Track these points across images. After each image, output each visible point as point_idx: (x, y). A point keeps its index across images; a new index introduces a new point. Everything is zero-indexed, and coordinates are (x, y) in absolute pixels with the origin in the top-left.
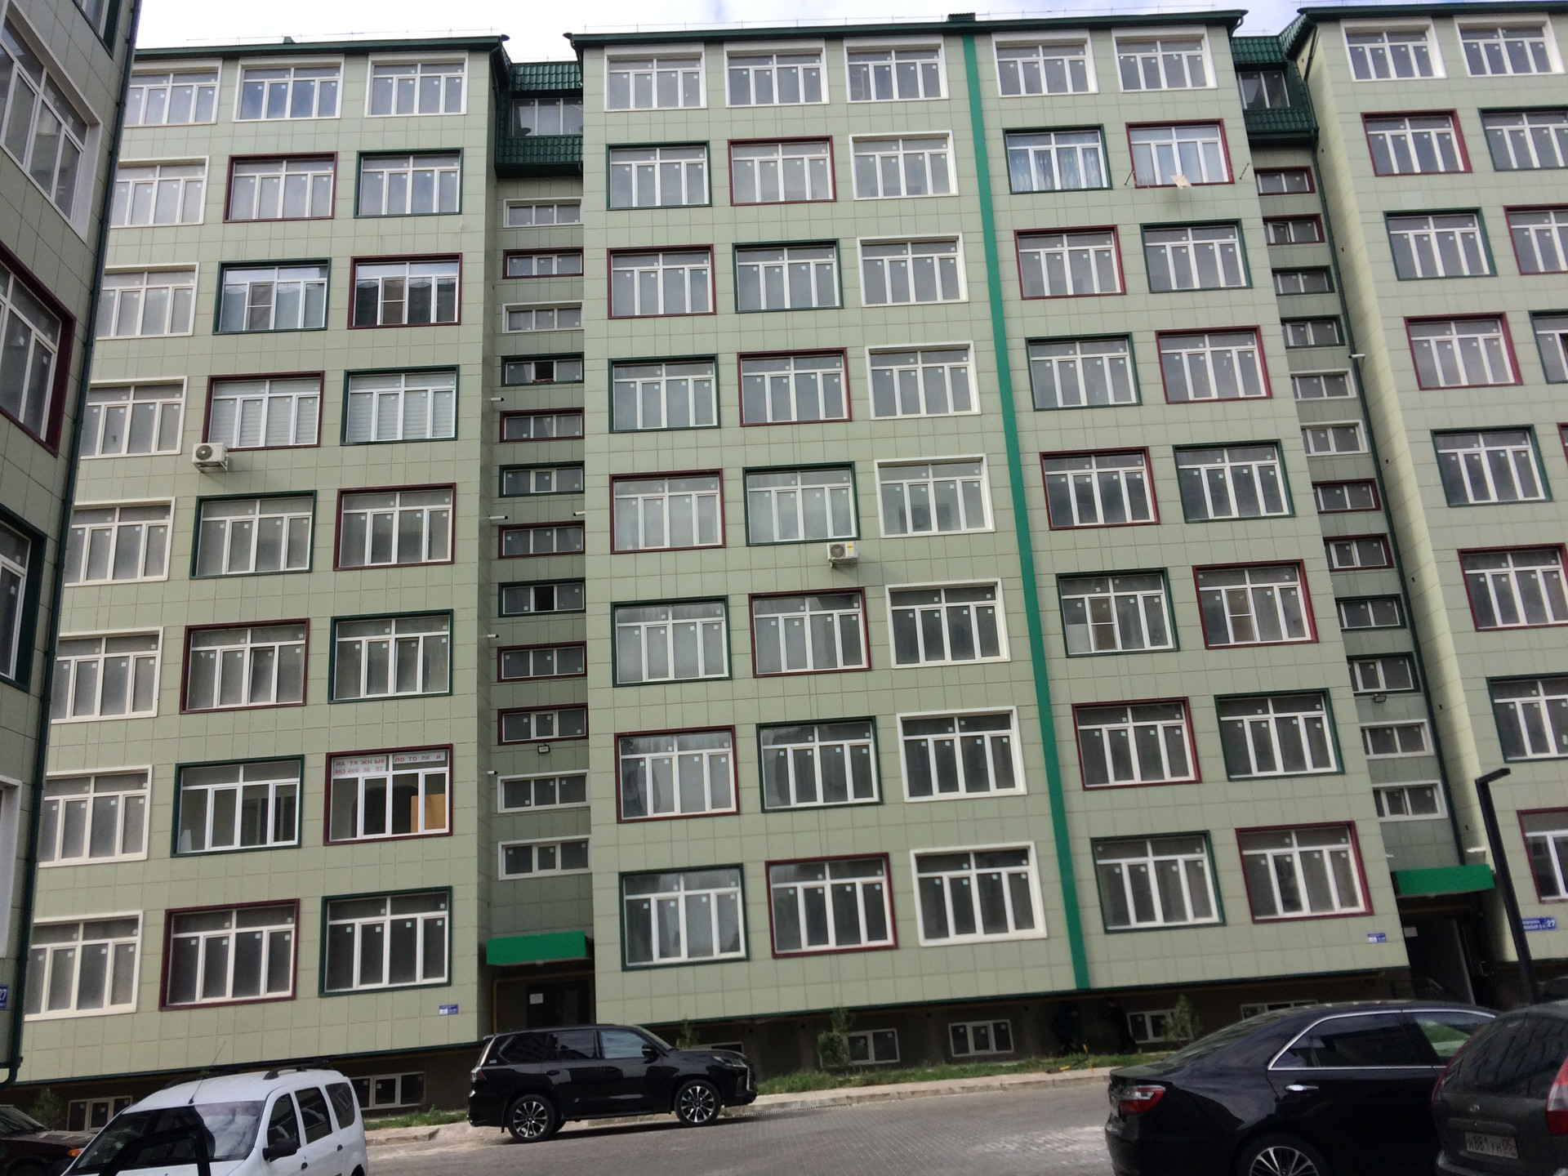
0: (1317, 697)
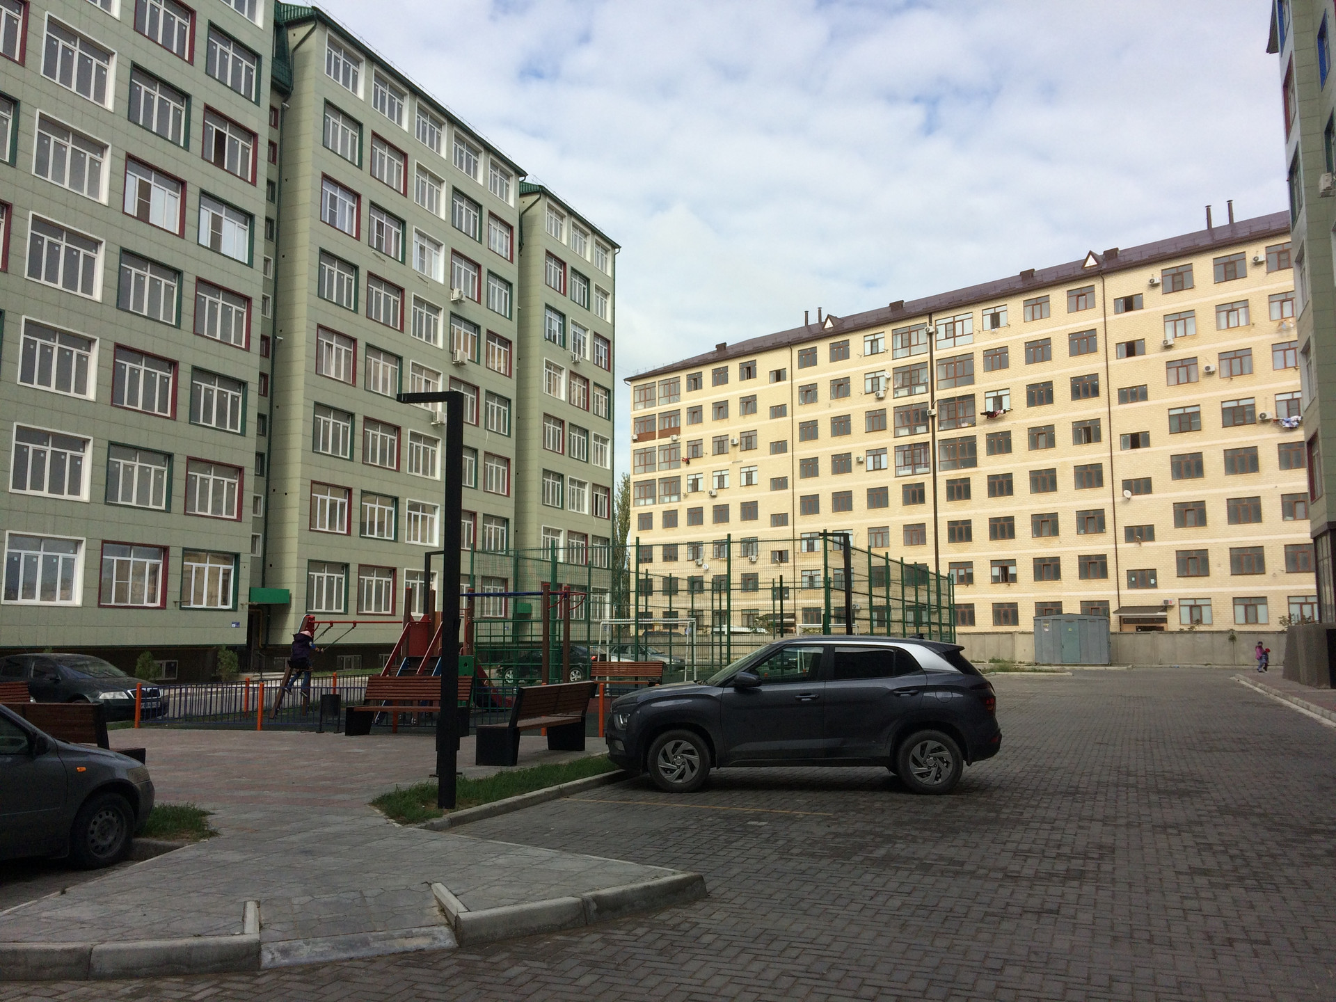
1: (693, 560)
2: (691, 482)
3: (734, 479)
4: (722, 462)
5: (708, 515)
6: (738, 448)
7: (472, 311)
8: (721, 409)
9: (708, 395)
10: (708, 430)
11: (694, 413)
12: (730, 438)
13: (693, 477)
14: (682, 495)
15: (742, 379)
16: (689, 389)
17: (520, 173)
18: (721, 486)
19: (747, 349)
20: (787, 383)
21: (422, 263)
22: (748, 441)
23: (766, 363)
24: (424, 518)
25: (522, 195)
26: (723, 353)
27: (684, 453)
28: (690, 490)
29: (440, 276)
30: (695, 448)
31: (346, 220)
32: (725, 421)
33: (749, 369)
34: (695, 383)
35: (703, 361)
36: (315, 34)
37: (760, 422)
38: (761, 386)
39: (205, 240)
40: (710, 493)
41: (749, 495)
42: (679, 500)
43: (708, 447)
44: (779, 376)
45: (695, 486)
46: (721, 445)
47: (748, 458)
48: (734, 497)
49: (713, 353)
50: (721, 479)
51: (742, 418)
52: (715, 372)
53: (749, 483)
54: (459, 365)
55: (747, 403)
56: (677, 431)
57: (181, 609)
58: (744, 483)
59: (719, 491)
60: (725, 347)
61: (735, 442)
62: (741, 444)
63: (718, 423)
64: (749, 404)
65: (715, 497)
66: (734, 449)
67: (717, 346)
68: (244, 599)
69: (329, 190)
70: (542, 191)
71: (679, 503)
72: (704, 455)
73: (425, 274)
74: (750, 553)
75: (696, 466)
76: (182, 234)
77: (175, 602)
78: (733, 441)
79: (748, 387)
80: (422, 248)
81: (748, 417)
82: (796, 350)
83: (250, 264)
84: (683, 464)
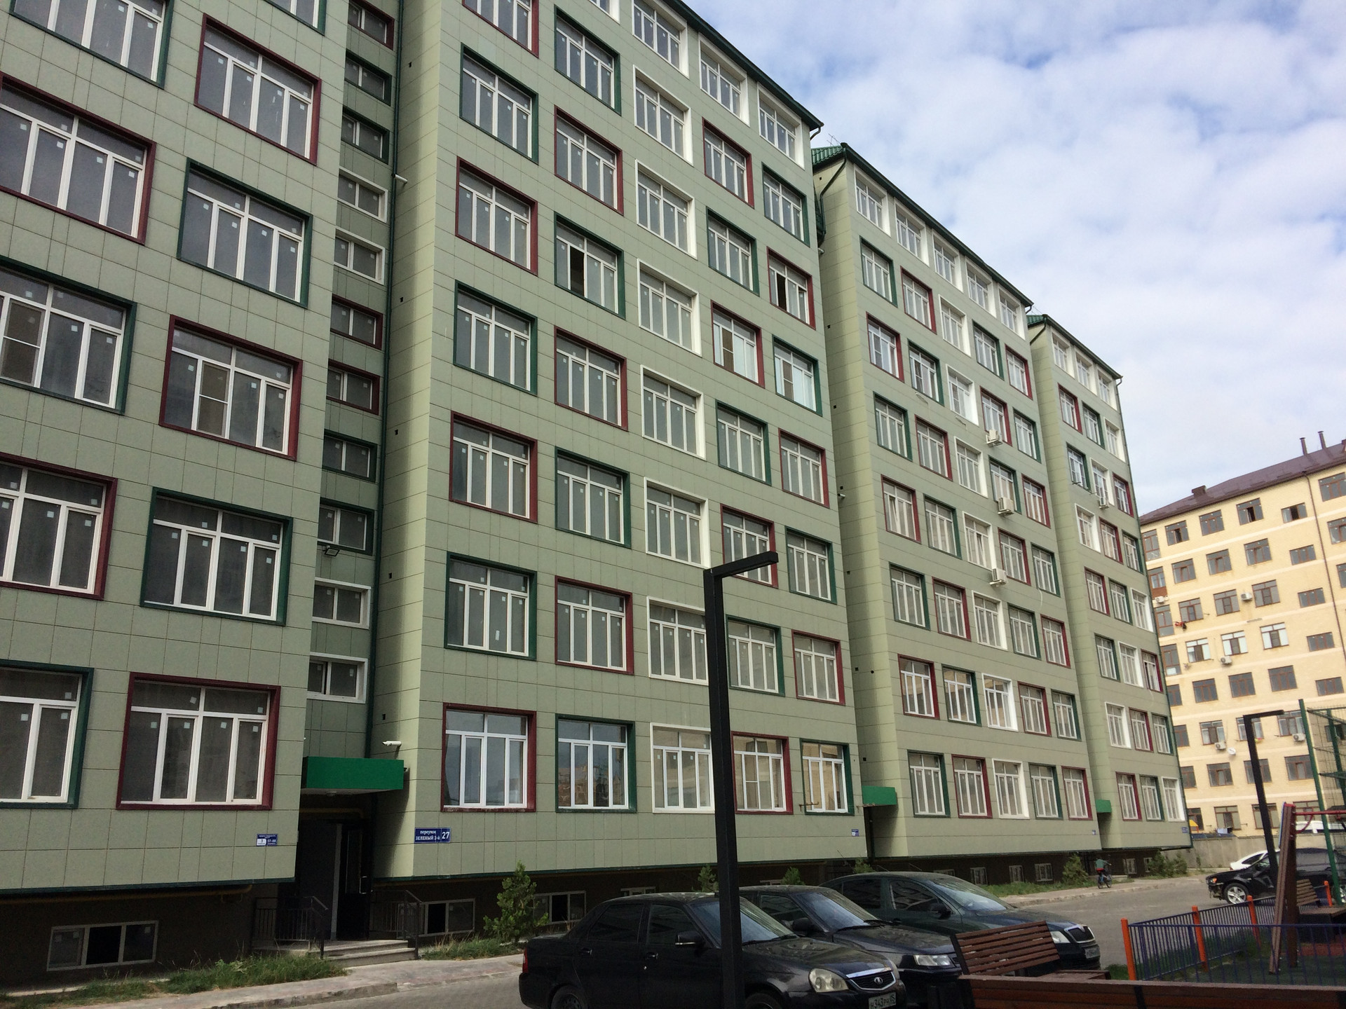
0: (277, 526)
1: (1212, 743)
2: (1192, 650)
3: (1253, 642)
4: (1232, 623)
5: (1223, 688)
6: (1253, 604)
7: (1006, 455)
8: (1219, 561)
9: (1198, 546)
10: (1205, 586)
11: (1182, 568)
12: (1239, 593)
13: (1194, 644)
14: (1182, 667)
15: (1242, 522)
16: (1171, 542)
17: (1026, 303)
18: (1236, 650)
19: (1243, 487)
20: (1310, 519)
21: (956, 404)
22: (1266, 594)
23: (1273, 501)
24: (999, 695)
25: (1030, 326)
26: (1202, 498)
27: (1176, 616)
28: (1192, 659)
29: (972, 415)
30: (1192, 611)
31: (889, 363)
32: (1228, 573)
33: (1251, 510)
34: (1179, 535)
35: (1183, 508)
36: (845, 171)
37: (1279, 569)
38: (1272, 526)
39: (781, 390)
40: (1223, 661)
41: (1279, 659)
42: (1179, 672)
43: (1208, 606)
44: (1295, 513)
45: (1198, 654)
46: (1226, 603)
47: (1269, 615)
48: (1258, 662)
49: (1189, 499)
50: (1234, 643)
51: (1251, 568)
52: (1203, 519)
53: (1276, 643)
54: (1005, 515)
55: (1255, 549)
56: (1163, 591)
57: (808, 814)
58: (1268, 644)
59: (1233, 657)
60: (1204, 491)
61: (1248, 597)
62: (1255, 599)
63: (1218, 577)
64: (1258, 551)
65: (1229, 665)
66: (1246, 606)
67: (1193, 491)
68: (858, 801)
69: (874, 332)
70: (1046, 321)
71: (1180, 676)
72: (1205, 616)
73: (960, 415)
74: (1292, 730)
75: (1195, 631)
76: (762, 384)
77: (801, 806)
78: (1243, 596)
79: (1254, 531)
80: (955, 389)
81: (1260, 566)
82: (1315, 481)
83: (819, 412)
84: (1178, 631)
